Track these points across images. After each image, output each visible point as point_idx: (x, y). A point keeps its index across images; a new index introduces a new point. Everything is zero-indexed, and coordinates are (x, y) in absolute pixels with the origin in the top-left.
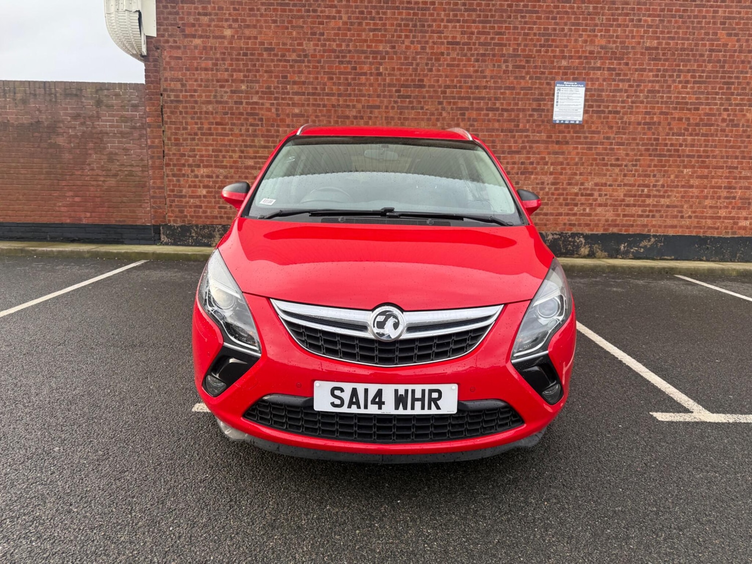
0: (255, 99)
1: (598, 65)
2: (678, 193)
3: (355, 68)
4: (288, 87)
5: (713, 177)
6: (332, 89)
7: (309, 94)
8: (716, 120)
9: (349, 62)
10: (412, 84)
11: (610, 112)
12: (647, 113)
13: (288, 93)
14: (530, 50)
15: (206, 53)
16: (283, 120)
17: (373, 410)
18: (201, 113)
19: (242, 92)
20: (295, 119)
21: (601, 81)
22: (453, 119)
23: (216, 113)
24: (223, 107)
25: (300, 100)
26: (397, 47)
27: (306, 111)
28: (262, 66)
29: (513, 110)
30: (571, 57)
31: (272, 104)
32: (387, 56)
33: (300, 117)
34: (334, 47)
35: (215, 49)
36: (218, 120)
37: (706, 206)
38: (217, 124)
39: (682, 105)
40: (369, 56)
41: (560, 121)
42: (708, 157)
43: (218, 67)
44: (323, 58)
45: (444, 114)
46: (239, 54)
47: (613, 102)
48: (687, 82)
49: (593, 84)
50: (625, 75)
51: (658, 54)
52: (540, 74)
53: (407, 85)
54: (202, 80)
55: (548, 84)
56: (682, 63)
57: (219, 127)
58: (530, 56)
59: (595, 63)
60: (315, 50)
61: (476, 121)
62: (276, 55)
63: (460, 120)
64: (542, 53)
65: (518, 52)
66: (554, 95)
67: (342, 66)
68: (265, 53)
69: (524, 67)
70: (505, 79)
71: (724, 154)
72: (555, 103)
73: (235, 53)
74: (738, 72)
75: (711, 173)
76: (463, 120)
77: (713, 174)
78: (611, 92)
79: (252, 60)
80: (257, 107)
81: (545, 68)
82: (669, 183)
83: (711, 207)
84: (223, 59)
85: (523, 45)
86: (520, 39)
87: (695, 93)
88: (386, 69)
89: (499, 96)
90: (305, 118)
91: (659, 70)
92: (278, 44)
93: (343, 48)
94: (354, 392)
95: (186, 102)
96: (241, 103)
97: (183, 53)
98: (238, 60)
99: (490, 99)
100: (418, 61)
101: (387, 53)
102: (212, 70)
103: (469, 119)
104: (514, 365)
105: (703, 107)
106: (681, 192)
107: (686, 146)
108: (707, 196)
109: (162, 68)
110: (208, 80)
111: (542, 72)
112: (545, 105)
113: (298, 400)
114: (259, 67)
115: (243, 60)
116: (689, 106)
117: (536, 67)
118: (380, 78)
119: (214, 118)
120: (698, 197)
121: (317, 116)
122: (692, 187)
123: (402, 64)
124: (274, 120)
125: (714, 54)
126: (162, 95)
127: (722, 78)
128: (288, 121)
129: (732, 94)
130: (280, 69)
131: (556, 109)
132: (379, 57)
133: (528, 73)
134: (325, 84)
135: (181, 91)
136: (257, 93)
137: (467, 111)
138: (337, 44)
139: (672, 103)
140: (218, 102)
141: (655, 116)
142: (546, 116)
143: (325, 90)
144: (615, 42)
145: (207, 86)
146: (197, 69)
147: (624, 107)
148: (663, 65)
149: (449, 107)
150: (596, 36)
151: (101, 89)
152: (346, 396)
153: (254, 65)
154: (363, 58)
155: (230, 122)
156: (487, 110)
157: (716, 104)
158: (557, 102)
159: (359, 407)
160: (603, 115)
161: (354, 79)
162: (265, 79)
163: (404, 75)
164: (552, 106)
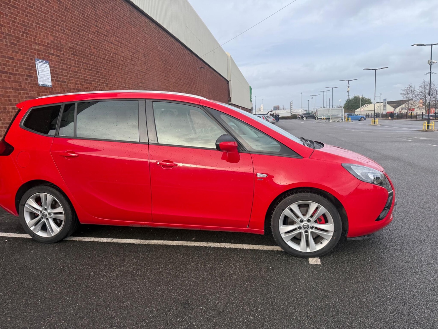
1: (52, 52)
11: (62, 82)
12: (76, 84)
14: (18, 34)
21: (55, 62)
29: (15, 74)
30: (39, 44)
41: (42, 84)
47: (62, 75)
48: (86, 69)
49: (52, 64)
50: (64, 61)
51: (74, 51)
52: (26, 51)
55: (32, 59)
56: (82, 59)
58: (19, 38)
64: (25, 38)
65: (11, 33)
66: (36, 67)
70: (7, 51)
72: (38, 73)
74: (99, 67)
78: (60, 70)
81: (28, 48)
85: (13, 29)
86: (11, 24)
87: (89, 75)
89: (5, 63)
91: (76, 61)
105: (93, 83)
112: (32, 73)
116: (88, 82)
117: (23, 46)
125: (91, 56)
127: (96, 69)
129: (99, 77)
131: (38, 77)
133: (19, 49)
139: (83, 79)
141: (79, 86)
142: (35, 81)
144: (57, 40)
147: (67, 79)
148: (77, 58)
150: (48, 34)
164: (36, 74)
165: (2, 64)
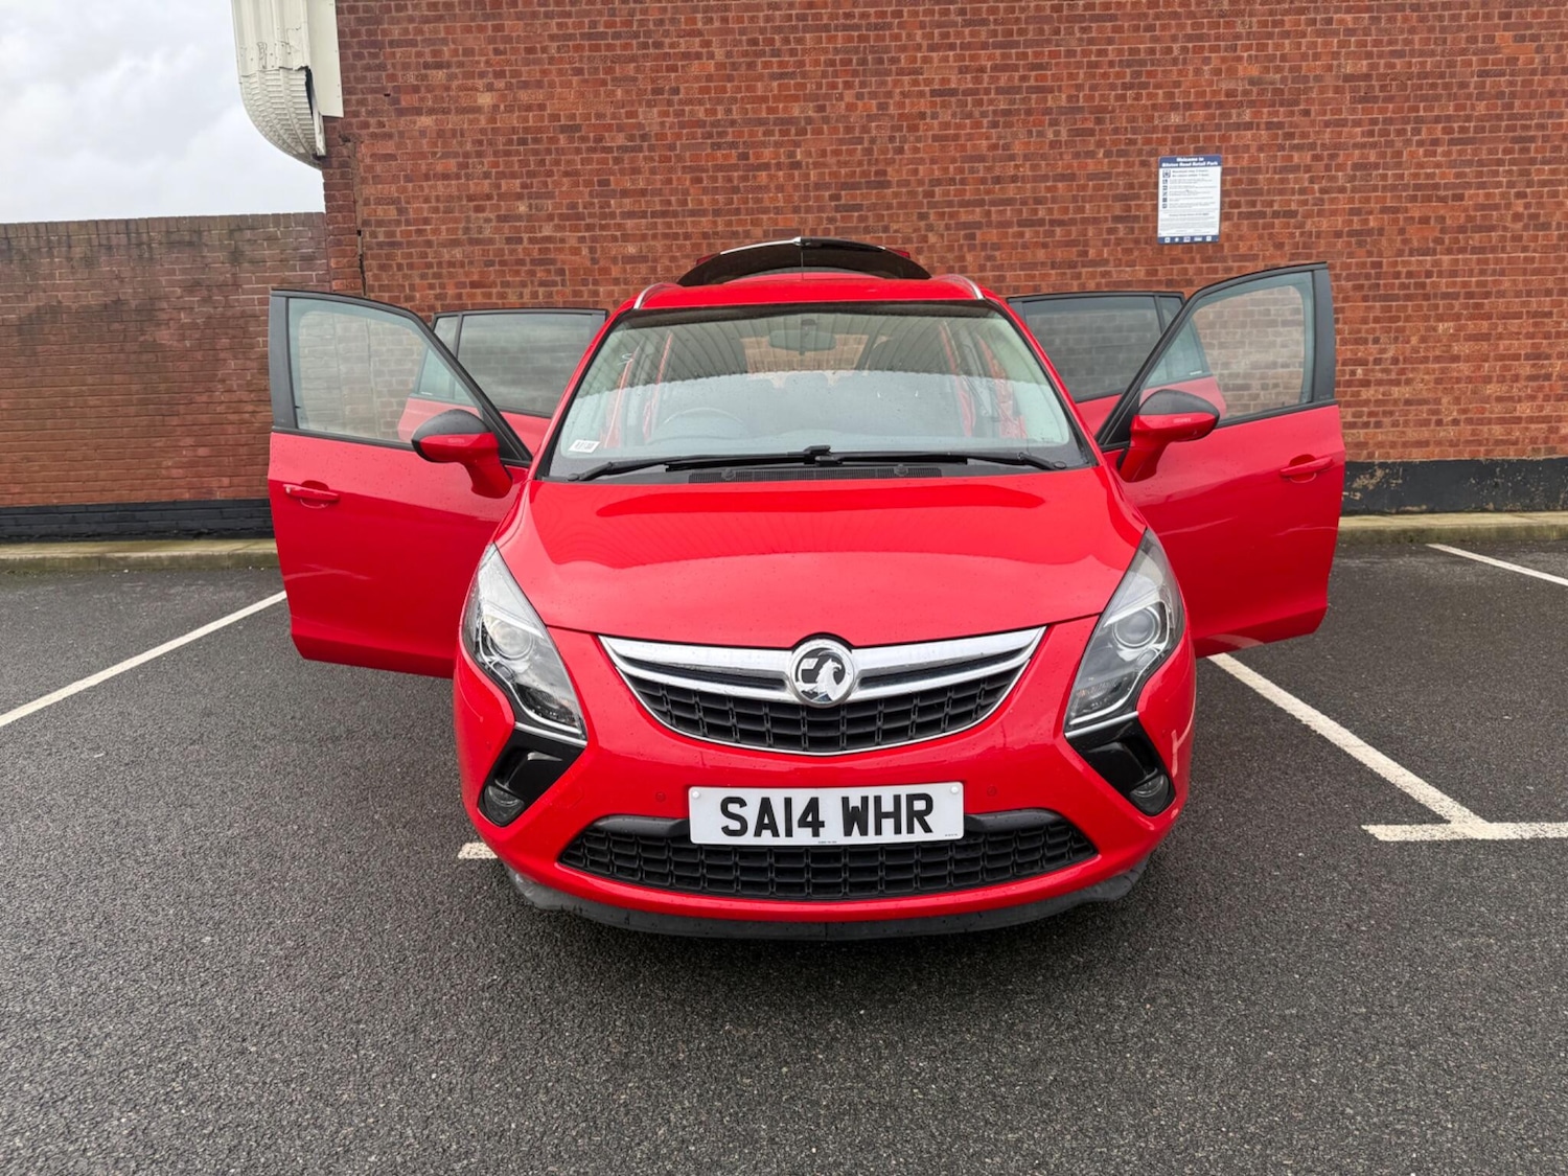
0: (547, 231)
1: (1247, 118)
2: (1428, 373)
3: (745, 156)
4: (612, 202)
5: (1500, 337)
6: (701, 202)
7: (654, 214)
8: (1501, 218)
9: (733, 145)
10: (863, 180)
11: (1276, 214)
12: (1353, 212)
13: (613, 215)
14: (1103, 98)
15: (445, 145)
16: (605, 271)
17: (803, 837)
18: (440, 264)
19: (519, 218)
20: (628, 267)
21: (1253, 150)
22: (950, 249)
23: (471, 263)
24: (484, 250)
25: (638, 227)
26: (828, 109)
27: (651, 249)
28: (557, 163)
29: (1072, 222)
30: (1188, 106)
31: (582, 240)
32: (809, 127)
33: (640, 262)
34: (701, 115)
35: (462, 135)
36: (476, 278)
37: (1489, 396)
38: (474, 285)
39: (1427, 191)
40: (773, 131)
41: (1173, 238)
42: (1487, 295)
43: (470, 171)
44: (681, 139)
45: (932, 238)
46: (510, 142)
47: (1281, 192)
48: (1436, 142)
49: (1236, 159)
50: (1304, 135)
51: (1371, 87)
52: (1126, 144)
53: (853, 184)
54: (438, 199)
55: (1144, 164)
56: (1422, 105)
57: (478, 291)
58: (1104, 110)
59: (1239, 115)
60: (662, 124)
61: (999, 249)
62: (584, 139)
63: (965, 249)
64: (1129, 102)
65: (1078, 101)
66: (1156, 185)
67: (719, 153)
68: (561, 136)
69: (1091, 133)
70: (1054, 159)
71: (1520, 287)
72: (1161, 203)
73: (501, 139)
74: (1541, 115)
75: (1496, 328)
76: (972, 248)
77: (1500, 330)
78: (1275, 173)
79: (536, 152)
80: (552, 246)
81: (1135, 131)
82: (1407, 354)
83: (1499, 399)
84: (479, 154)
85: (1087, 87)
86: (1081, 76)
87: (1452, 164)
88: (809, 154)
89: (1043, 194)
90: (650, 264)
91: (1374, 122)
92: (587, 117)
93: (719, 117)
94: (766, 805)
95: (410, 244)
96: (520, 240)
97: (398, 147)
98: (507, 153)
99: (1024, 202)
100: (874, 133)
101: (809, 120)
102: (458, 177)
103: (984, 246)
104: (1071, 741)
105: (1472, 192)
106: (1434, 370)
107: (1440, 274)
108: (1490, 377)
109: (358, 180)
110: (450, 198)
111: (1130, 140)
112: (1139, 207)
113: (660, 825)
114: (551, 165)
115: (518, 153)
116: (1442, 193)
117: (1116, 131)
118: (796, 173)
119: (467, 274)
120: (1470, 380)
121: (673, 259)
122: (1456, 359)
123: (841, 142)
124: (588, 271)
125: (1489, 81)
126: (359, 233)
127: (1510, 128)
128: (615, 272)
129: (1532, 161)
130: (595, 166)
131: (1162, 215)
132: (793, 131)
133: (1100, 144)
134: (686, 192)
135: (398, 223)
136: (550, 218)
137: (980, 228)
138: (706, 110)
139: (1406, 187)
140: (473, 242)
141: (1371, 217)
142: (1142, 230)
143: (687, 204)
144: (1278, 69)
145: (448, 211)
146: (427, 177)
147: (1305, 203)
148: (1382, 110)
149: (942, 223)
150: (1239, 59)
151: (240, 229)
152: (751, 813)
153: (542, 162)
154: (760, 134)
155: (498, 281)
156: (1019, 225)
157: (1498, 185)
158: (1165, 200)
159: (776, 834)
160: (1261, 221)
161: (744, 178)
162: (564, 189)
163: (846, 164)
164: (1155, 208)
165: (1031, 201)
